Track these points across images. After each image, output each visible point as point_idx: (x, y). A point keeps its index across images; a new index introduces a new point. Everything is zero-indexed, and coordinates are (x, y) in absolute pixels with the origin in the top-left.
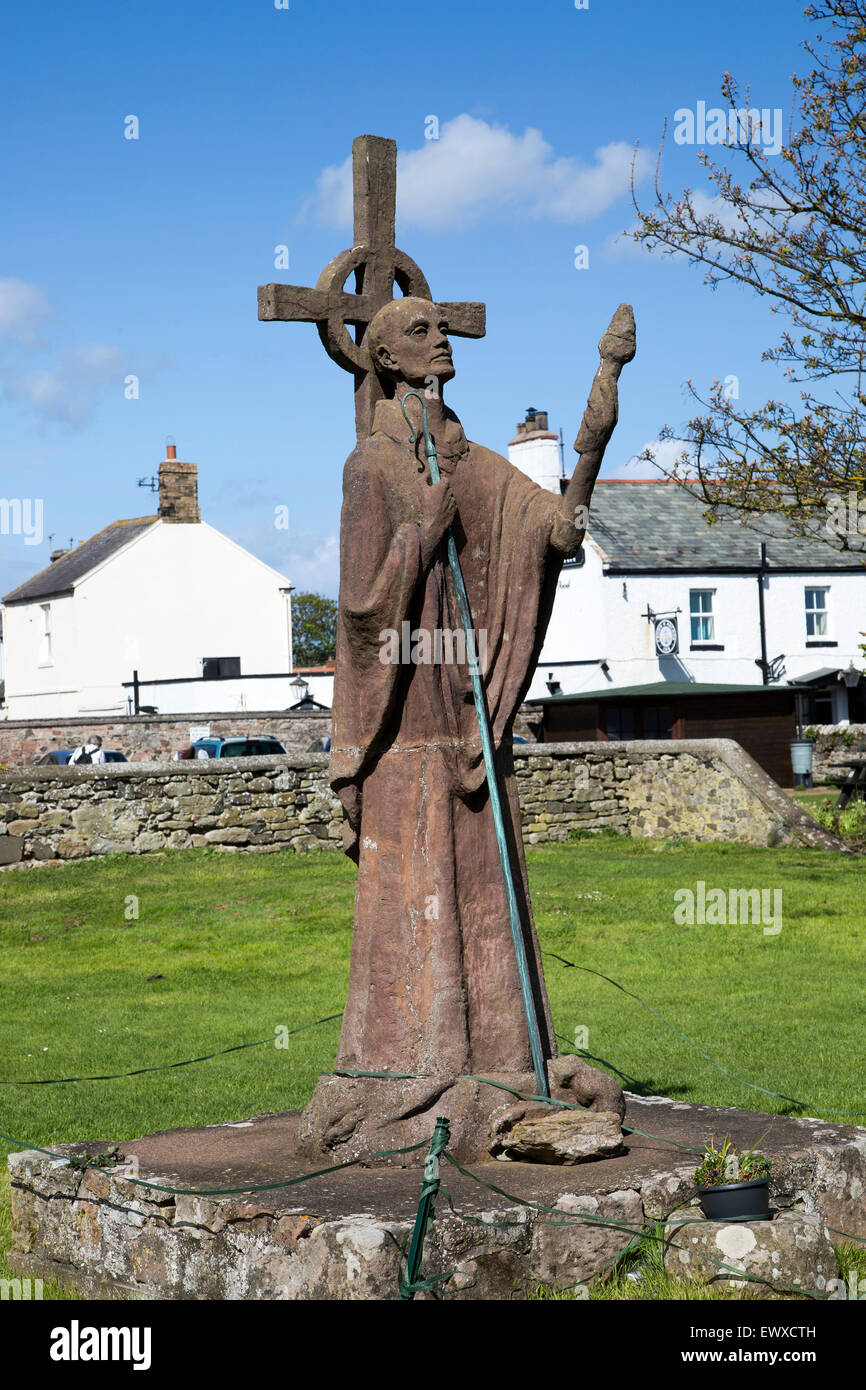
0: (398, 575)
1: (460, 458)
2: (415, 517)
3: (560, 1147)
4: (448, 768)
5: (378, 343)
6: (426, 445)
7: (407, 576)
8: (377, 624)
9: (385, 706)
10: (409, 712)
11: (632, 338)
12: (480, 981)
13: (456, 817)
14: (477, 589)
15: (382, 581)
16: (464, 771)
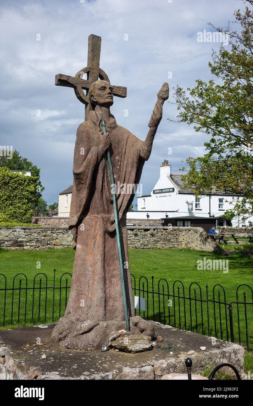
0: (90, 162)
1: (114, 129)
2: (97, 145)
3: (130, 348)
4: (104, 224)
5: (91, 93)
6: (102, 123)
7: (93, 162)
8: (83, 177)
9: (84, 203)
10: (93, 205)
11: (167, 92)
12: (111, 291)
13: (106, 239)
14: (117, 169)
15: (85, 163)
16: (109, 225)
